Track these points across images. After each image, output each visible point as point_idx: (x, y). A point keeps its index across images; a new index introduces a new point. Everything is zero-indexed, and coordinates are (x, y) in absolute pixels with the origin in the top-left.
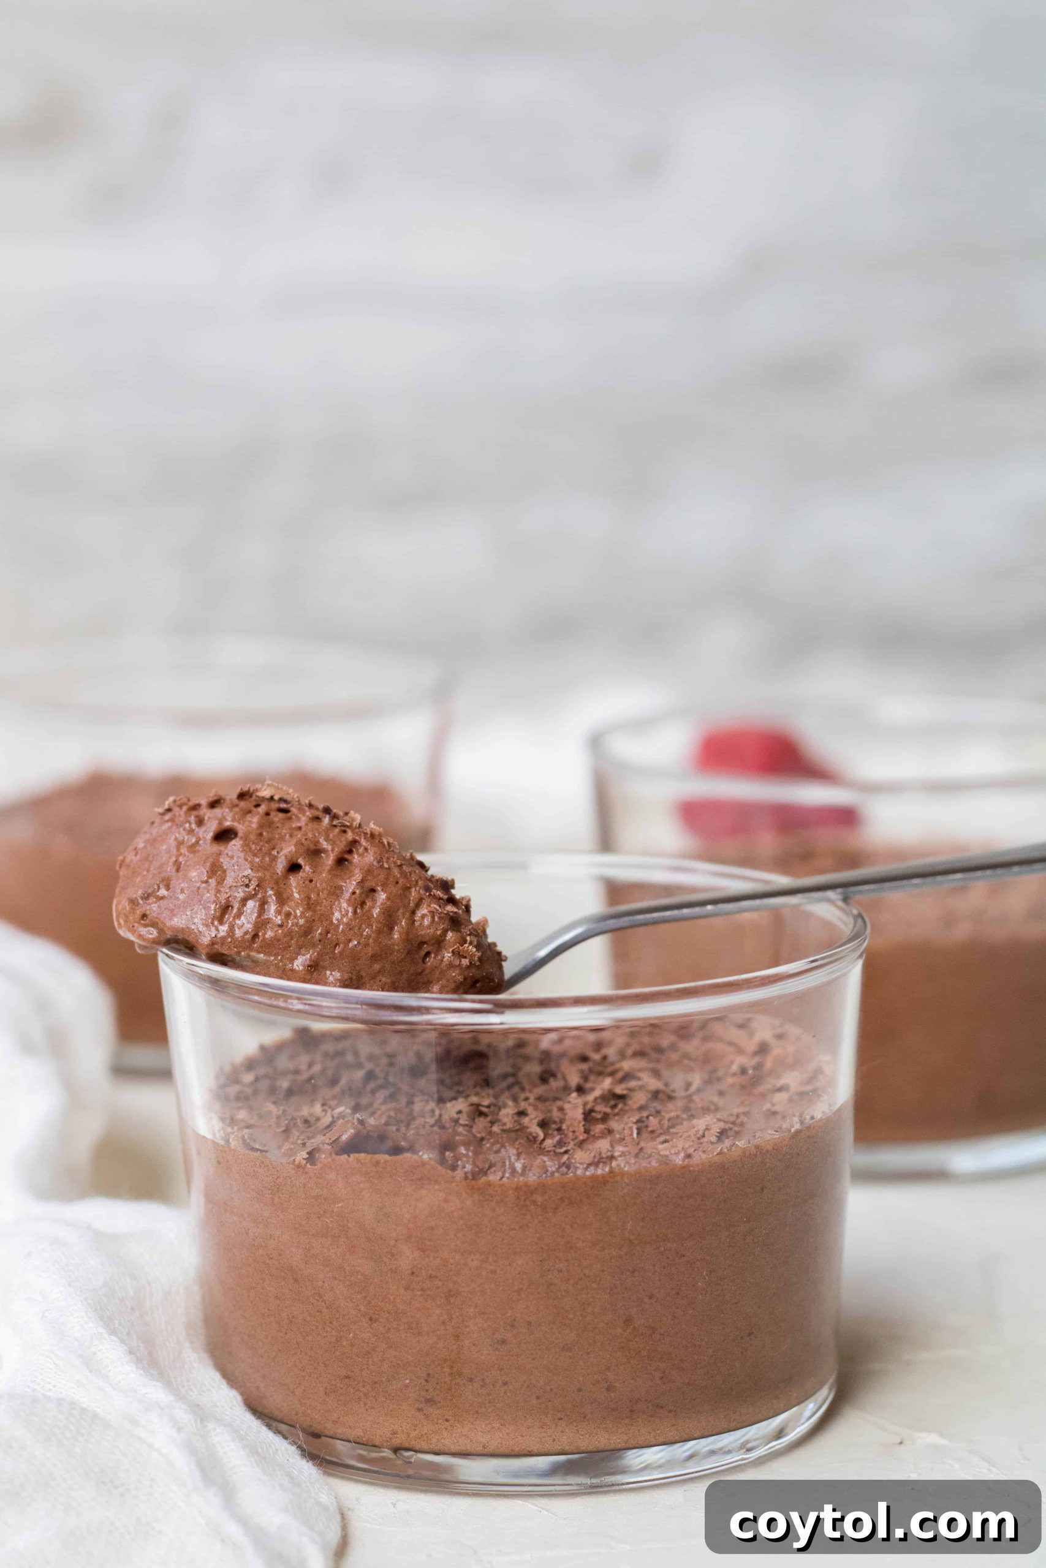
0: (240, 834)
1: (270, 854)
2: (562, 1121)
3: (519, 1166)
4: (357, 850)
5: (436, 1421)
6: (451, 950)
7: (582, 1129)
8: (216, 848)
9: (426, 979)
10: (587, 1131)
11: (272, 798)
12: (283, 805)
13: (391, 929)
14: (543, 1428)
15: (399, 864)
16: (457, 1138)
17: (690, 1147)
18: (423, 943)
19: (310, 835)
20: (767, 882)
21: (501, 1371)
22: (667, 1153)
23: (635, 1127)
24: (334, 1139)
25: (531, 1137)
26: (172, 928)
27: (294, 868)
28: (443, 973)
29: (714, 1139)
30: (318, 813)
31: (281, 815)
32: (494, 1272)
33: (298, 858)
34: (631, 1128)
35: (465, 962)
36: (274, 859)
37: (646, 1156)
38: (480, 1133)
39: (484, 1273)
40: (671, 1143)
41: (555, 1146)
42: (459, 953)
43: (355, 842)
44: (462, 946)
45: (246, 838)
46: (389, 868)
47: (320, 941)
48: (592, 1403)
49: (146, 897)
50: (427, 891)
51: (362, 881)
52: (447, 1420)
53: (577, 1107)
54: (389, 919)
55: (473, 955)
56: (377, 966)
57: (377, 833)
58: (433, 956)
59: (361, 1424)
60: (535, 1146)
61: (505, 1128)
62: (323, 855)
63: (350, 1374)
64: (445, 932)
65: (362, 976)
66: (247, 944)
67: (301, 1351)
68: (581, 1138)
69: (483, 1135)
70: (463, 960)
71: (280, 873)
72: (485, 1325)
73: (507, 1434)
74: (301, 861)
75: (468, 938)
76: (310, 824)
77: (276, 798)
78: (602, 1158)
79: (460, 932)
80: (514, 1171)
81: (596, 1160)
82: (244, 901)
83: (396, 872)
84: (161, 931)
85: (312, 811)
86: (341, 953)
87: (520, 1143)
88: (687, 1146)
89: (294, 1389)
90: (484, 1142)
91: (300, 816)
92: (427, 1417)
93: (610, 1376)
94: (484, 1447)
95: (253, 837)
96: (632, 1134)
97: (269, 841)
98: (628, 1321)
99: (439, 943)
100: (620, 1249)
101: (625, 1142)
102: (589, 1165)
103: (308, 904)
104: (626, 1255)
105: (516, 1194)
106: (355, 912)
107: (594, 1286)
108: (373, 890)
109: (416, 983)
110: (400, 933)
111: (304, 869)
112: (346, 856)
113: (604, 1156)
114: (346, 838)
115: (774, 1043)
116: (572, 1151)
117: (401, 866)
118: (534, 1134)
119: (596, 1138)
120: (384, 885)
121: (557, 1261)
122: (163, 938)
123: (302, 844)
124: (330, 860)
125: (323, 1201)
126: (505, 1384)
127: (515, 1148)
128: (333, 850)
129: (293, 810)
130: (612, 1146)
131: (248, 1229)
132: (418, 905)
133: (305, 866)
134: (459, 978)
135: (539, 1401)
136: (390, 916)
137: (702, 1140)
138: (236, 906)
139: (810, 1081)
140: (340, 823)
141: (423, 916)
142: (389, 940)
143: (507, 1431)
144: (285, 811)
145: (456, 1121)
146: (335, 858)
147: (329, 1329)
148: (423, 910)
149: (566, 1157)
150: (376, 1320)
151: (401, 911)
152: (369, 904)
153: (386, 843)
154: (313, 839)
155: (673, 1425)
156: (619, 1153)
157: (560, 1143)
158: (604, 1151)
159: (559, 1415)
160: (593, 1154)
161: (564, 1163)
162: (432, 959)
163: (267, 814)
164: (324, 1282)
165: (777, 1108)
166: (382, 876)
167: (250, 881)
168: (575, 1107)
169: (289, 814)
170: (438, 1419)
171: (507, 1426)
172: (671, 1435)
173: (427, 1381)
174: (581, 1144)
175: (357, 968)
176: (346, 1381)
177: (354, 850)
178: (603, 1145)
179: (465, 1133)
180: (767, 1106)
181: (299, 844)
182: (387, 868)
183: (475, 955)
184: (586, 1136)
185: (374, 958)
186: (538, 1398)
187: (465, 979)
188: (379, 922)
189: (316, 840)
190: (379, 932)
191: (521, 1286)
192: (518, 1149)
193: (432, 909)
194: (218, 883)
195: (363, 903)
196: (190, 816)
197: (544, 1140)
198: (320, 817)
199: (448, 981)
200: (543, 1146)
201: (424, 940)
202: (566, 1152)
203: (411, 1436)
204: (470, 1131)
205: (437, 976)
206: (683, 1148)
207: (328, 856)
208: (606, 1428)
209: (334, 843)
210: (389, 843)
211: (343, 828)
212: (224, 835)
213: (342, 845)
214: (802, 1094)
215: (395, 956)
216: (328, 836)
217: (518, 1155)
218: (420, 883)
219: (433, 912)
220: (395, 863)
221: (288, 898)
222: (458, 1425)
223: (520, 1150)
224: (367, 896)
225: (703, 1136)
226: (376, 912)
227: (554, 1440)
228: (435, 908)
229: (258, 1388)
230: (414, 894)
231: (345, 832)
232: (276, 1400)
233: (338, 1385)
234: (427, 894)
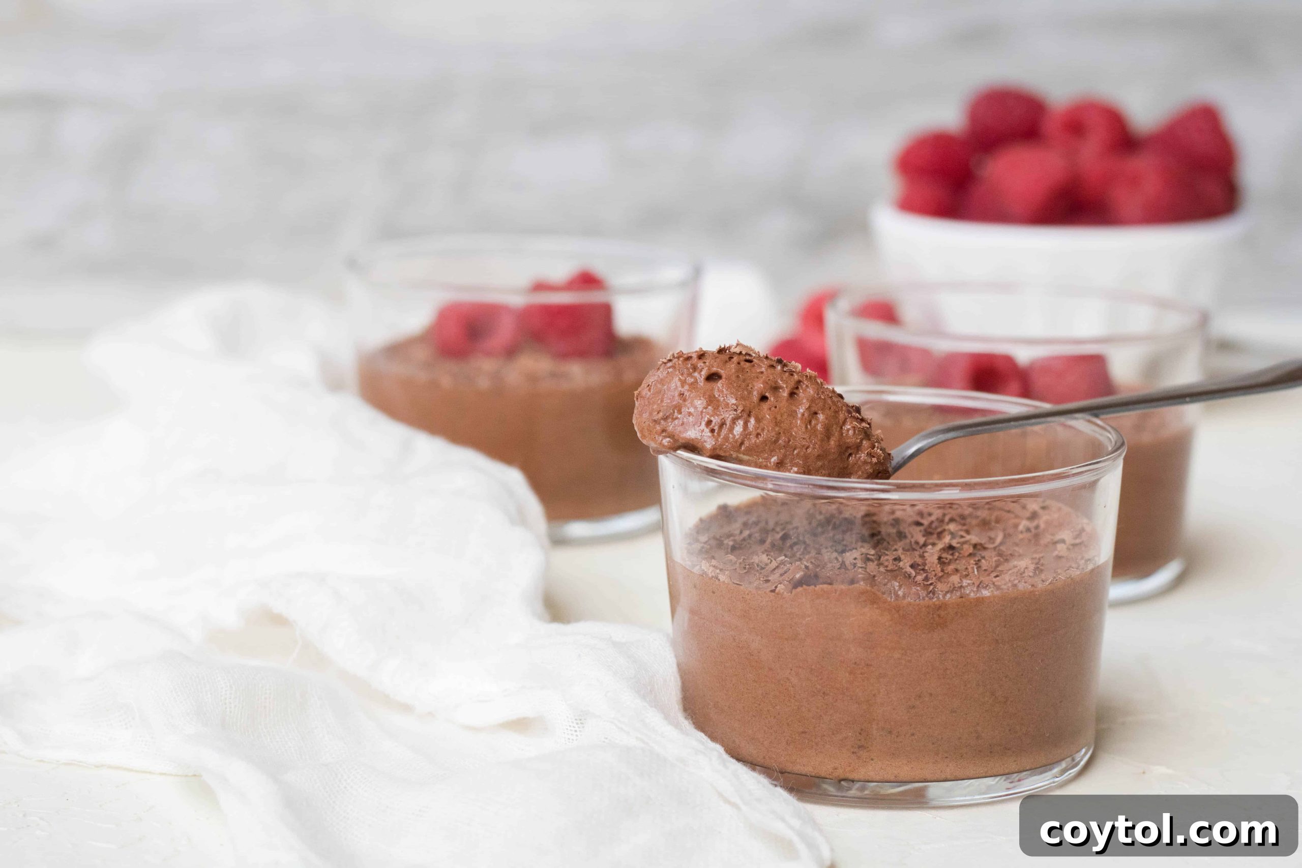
0: (724, 376)
1: (747, 390)
2: (924, 564)
3: (900, 593)
4: (802, 387)
5: (864, 760)
6: (866, 452)
7: (939, 569)
8: (710, 385)
9: (849, 471)
10: (942, 571)
11: (741, 353)
12: (747, 357)
13: (829, 438)
14: (935, 763)
15: (830, 396)
16: (860, 576)
17: (1014, 580)
18: (848, 448)
19: (771, 378)
20: (1036, 407)
21: (910, 726)
22: (1000, 584)
23: (975, 567)
24: (791, 578)
25: (907, 575)
26: (683, 439)
27: (764, 398)
28: (859, 467)
29: (1031, 574)
30: (773, 363)
31: (748, 364)
32: (910, 661)
33: (766, 393)
34: (973, 568)
35: (875, 460)
36: (750, 393)
37: (985, 586)
38: (873, 572)
39: (904, 662)
40: (1000, 577)
41: (923, 580)
42: (871, 454)
43: (799, 382)
44: (873, 449)
45: (728, 378)
46: (825, 399)
47: (784, 446)
48: (967, 746)
49: (665, 418)
50: (849, 414)
51: (809, 407)
52: (872, 760)
53: (933, 555)
54: (828, 434)
55: (880, 456)
56: (820, 463)
57: (813, 376)
58: (854, 456)
59: (812, 763)
60: (910, 580)
61: (888, 569)
62: (781, 390)
63: (806, 730)
64: (862, 440)
65: (810, 470)
66: (737, 449)
67: (770, 716)
68: (940, 575)
69: (875, 573)
70: (873, 459)
71: (755, 402)
72: (902, 697)
73: (912, 768)
74: (767, 394)
75: (876, 444)
76: (769, 370)
77: (744, 353)
78: (955, 587)
79: (870, 440)
80: (897, 596)
81: (951, 589)
82: (734, 421)
83: (829, 401)
84: (676, 441)
85: (769, 361)
86: (797, 454)
87: (900, 578)
88: (1012, 579)
89: (763, 741)
90: (876, 578)
91: (761, 364)
92: (859, 758)
93: (979, 728)
94: (896, 777)
95: (734, 378)
96: (974, 572)
97: (744, 381)
98: (993, 694)
99: (858, 447)
100: (990, 646)
101: (969, 577)
102: (947, 592)
103: (776, 422)
104: (993, 649)
105: (927, 610)
106: (806, 427)
107: (973, 670)
108: (816, 413)
109: (844, 472)
110: (835, 441)
111: (770, 400)
112: (795, 391)
113: (957, 586)
114: (794, 379)
115: (1041, 512)
116: (935, 583)
117: (831, 397)
118: (909, 573)
119: (949, 575)
120: (822, 410)
121: (951, 654)
122: (677, 444)
123: (767, 383)
124: (785, 394)
125: (795, 616)
126: (913, 735)
127: (897, 581)
128: (786, 387)
129: (755, 360)
130: (961, 579)
131: (735, 636)
132: (844, 423)
133: (770, 397)
134: (870, 470)
135: (933, 746)
136: (828, 430)
137: (1024, 575)
138: (728, 423)
139: (1078, 536)
140: (789, 369)
141: (848, 430)
142: (828, 446)
143: (912, 766)
144: (750, 361)
145: (855, 565)
146: (789, 392)
147: (793, 701)
148: (848, 426)
149: (931, 587)
150: (828, 694)
151: (834, 426)
152: (813, 422)
153: (819, 382)
154: (773, 380)
155: (1015, 761)
156: (966, 584)
157: (926, 579)
158: (956, 582)
159: (946, 755)
160: (949, 585)
161: (931, 591)
162: (853, 458)
163: (739, 363)
164: (791, 670)
165: (1061, 554)
166: (821, 404)
167: (737, 407)
168: (932, 554)
169: (753, 363)
170: (866, 758)
171: (912, 762)
172: (1014, 767)
173: (860, 734)
174: (939, 579)
175: (808, 464)
176: (803, 735)
177: (799, 387)
178: (955, 579)
179: (863, 572)
180: (1056, 553)
181: (765, 383)
182: (823, 399)
183: (881, 456)
184: (942, 573)
185: (819, 457)
186: (933, 744)
187: (874, 471)
188: (822, 434)
189: (775, 380)
190: (822, 440)
191: (927, 671)
192: (899, 582)
193: (853, 426)
194: (715, 409)
195: (810, 422)
196: (687, 364)
197: (915, 577)
198: (774, 365)
199: (862, 472)
200: (916, 580)
201: (849, 446)
202: (931, 584)
203: (847, 770)
204: (866, 571)
205: (856, 469)
206: (1009, 580)
207: (784, 391)
208: (975, 763)
209: (787, 383)
210: (821, 383)
211: (791, 373)
212: (712, 377)
213: (792, 384)
214: (1074, 545)
215: (831, 457)
216: (782, 378)
217: (900, 586)
218: (844, 408)
219: (854, 427)
220: (828, 395)
221: (762, 419)
222: (879, 763)
223: (901, 583)
224: (813, 417)
225: (1024, 572)
226: (819, 427)
227: (942, 772)
228: (856, 425)
229: (734, 741)
230: (841, 416)
231: (792, 375)
232: (750, 750)
233: (797, 738)
234: (850, 415)
